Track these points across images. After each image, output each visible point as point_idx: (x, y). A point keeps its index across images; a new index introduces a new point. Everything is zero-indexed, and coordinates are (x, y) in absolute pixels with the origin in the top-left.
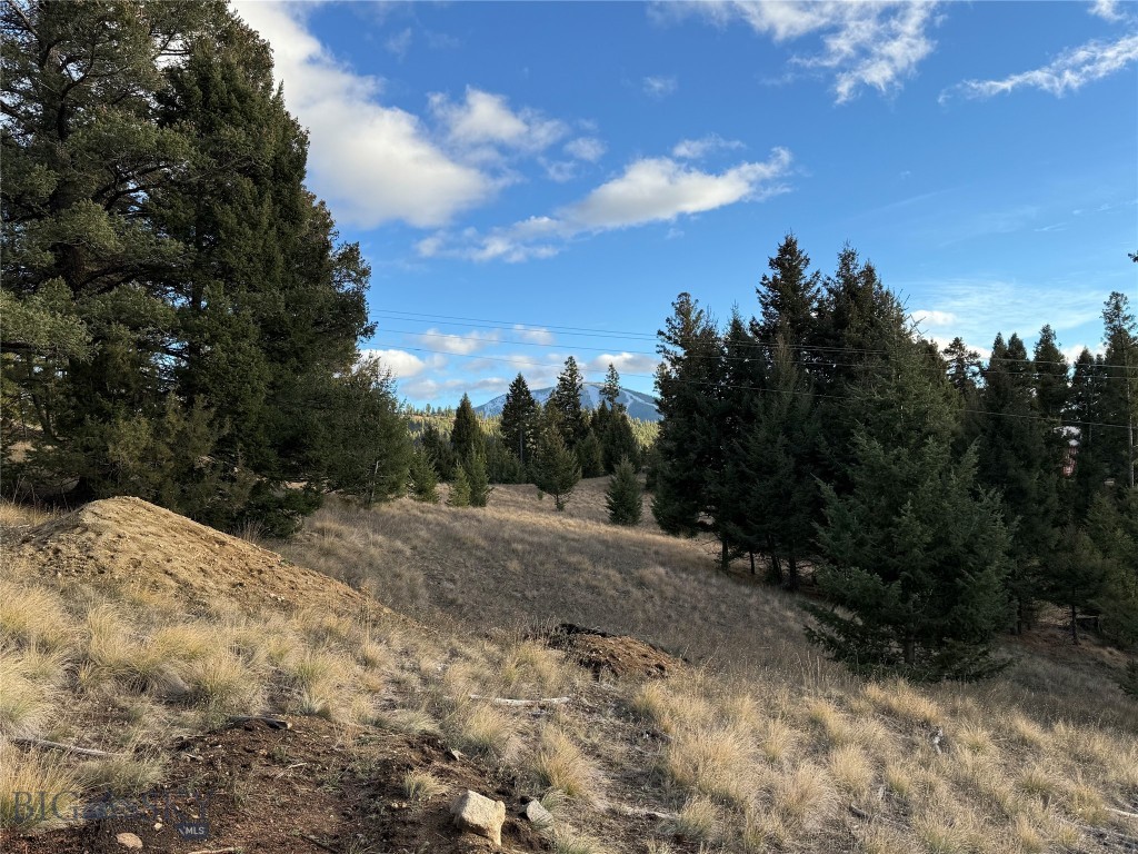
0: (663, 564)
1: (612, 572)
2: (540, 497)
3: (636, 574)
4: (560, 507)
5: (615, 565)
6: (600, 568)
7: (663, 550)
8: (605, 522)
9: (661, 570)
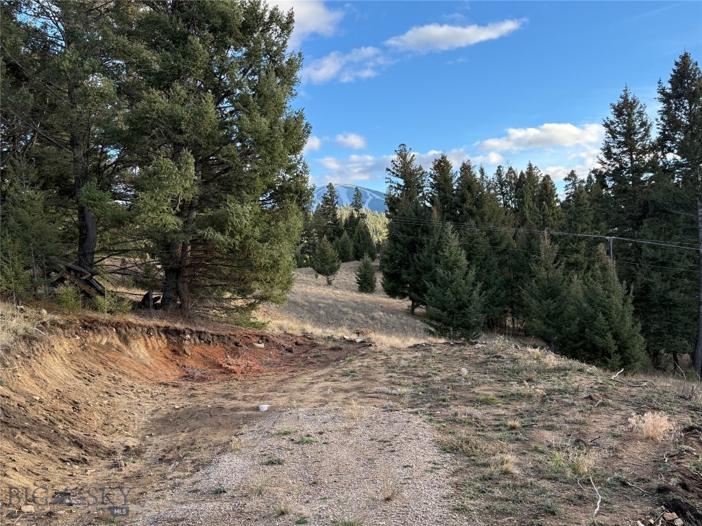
0: (383, 311)
1: (361, 314)
2: (317, 277)
3: (371, 315)
4: (329, 283)
5: (362, 312)
6: (356, 313)
7: (385, 306)
8: (356, 292)
9: (382, 314)
